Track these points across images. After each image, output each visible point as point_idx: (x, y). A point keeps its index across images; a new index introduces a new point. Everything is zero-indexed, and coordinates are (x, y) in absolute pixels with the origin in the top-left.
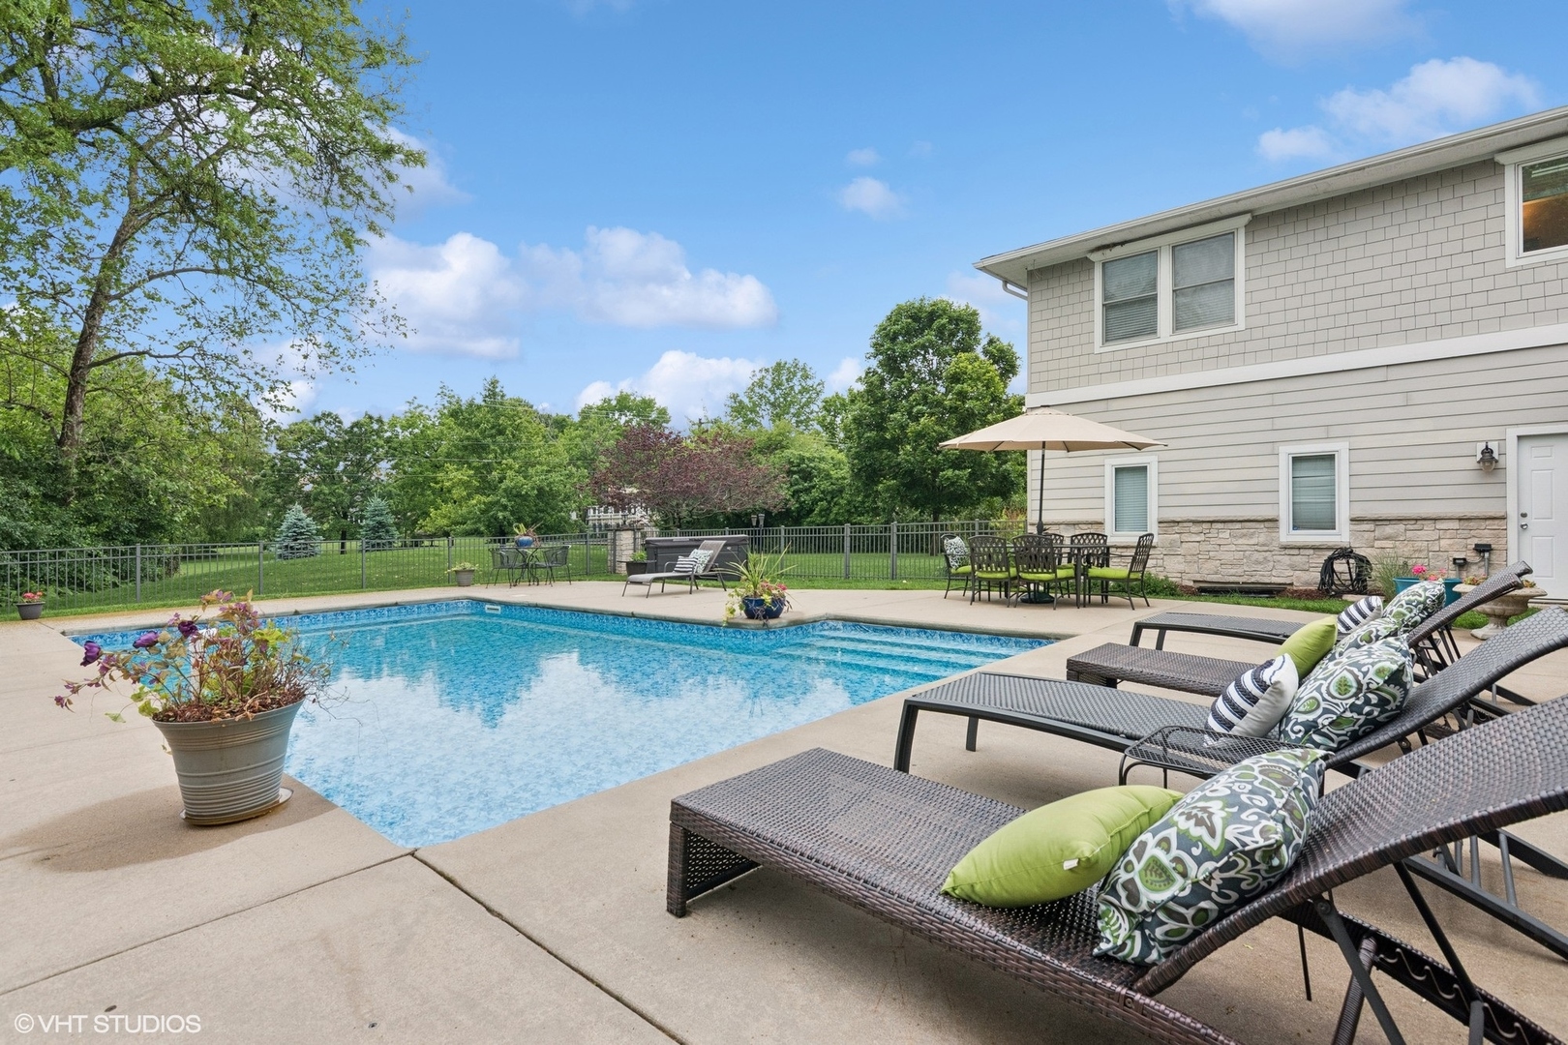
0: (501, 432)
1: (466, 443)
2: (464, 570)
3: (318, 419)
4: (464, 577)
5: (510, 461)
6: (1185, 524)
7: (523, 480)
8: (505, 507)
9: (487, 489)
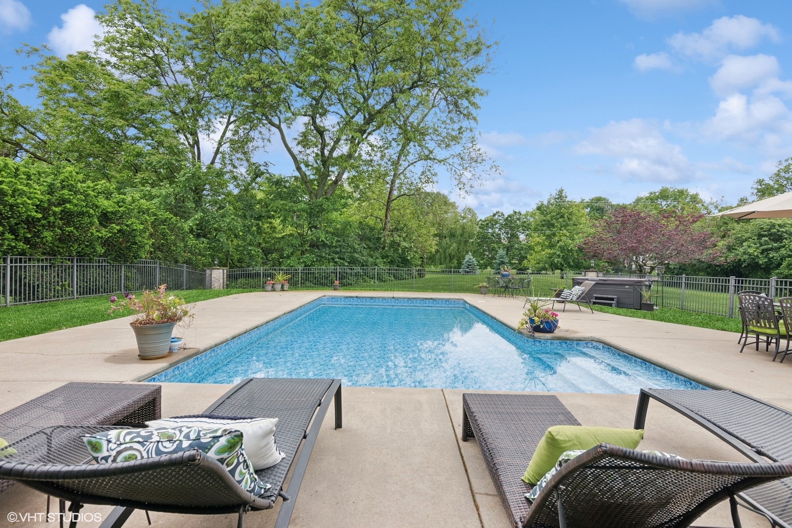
0: (562, 217)
1: (543, 223)
2: (483, 287)
3: (494, 215)
4: (483, 290)
5: (565, 231)
7: (570, 241)
8: (559, 256)
9: (551, 246)
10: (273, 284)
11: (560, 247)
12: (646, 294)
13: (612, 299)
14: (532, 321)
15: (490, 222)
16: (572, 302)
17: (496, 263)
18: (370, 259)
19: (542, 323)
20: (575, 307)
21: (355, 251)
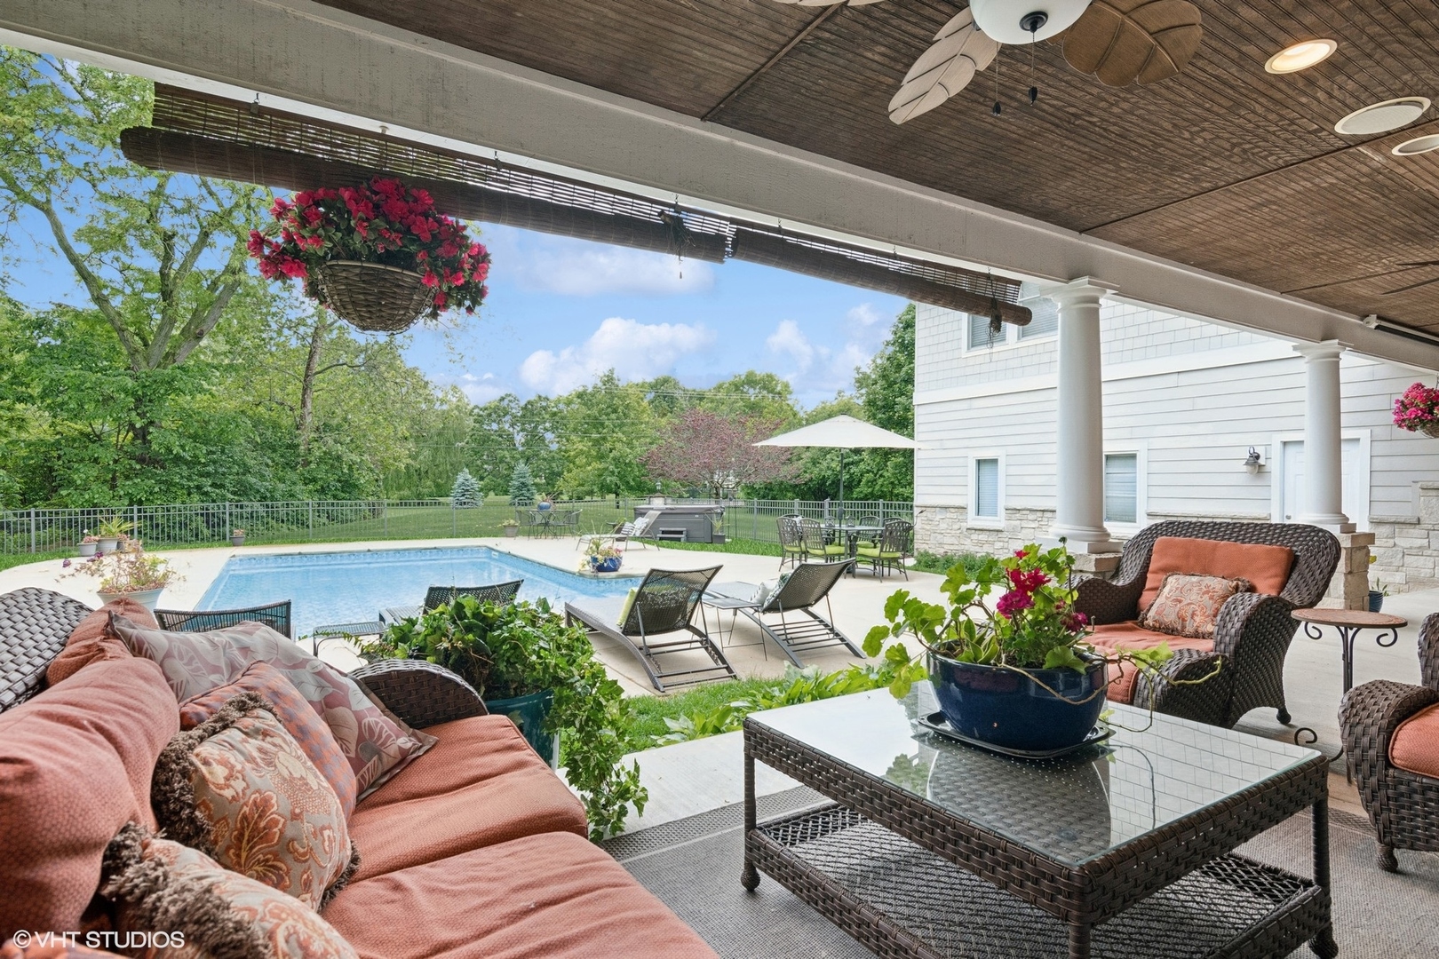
0: (615, 411)
1: (587, 420)
2: (509, 526)
3: (502, 399)
4: (509, 530)
5: (620, 435)
6: (1024, 512)
7: (629, 451)
8: (613, 472)
9: (601, 457)
10: (99, 541)
11: (614, 459)
12: (717, 524)
13: (681, 533)
14: (595, 560)
15: (497, 411)
16: (635, 539)
17: (514, 485)
18: (281, 486)
19: (605, 561)
20: (639, 545)
21: (247, 471)
